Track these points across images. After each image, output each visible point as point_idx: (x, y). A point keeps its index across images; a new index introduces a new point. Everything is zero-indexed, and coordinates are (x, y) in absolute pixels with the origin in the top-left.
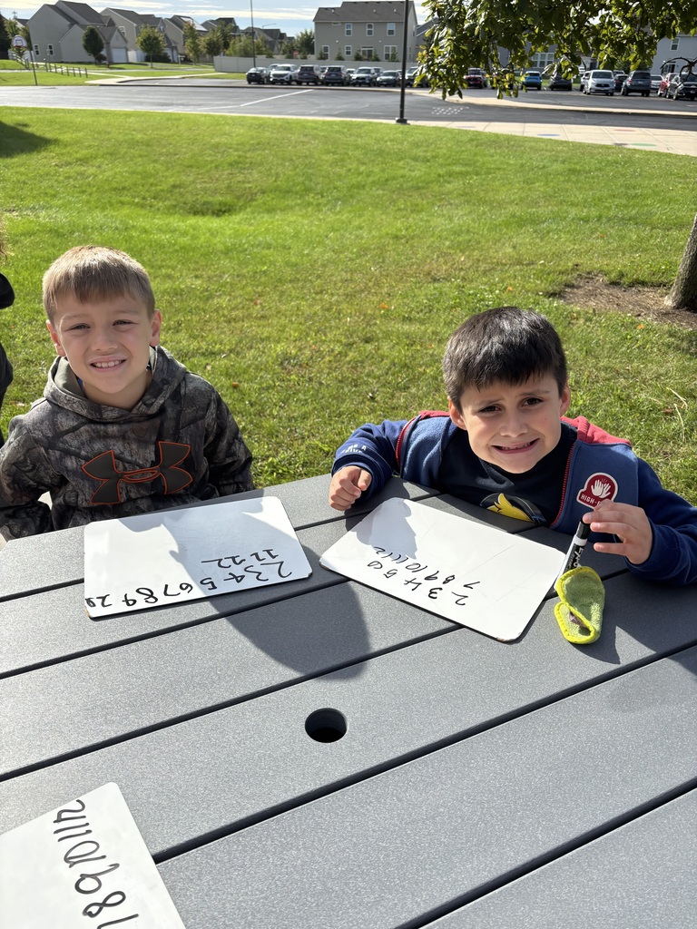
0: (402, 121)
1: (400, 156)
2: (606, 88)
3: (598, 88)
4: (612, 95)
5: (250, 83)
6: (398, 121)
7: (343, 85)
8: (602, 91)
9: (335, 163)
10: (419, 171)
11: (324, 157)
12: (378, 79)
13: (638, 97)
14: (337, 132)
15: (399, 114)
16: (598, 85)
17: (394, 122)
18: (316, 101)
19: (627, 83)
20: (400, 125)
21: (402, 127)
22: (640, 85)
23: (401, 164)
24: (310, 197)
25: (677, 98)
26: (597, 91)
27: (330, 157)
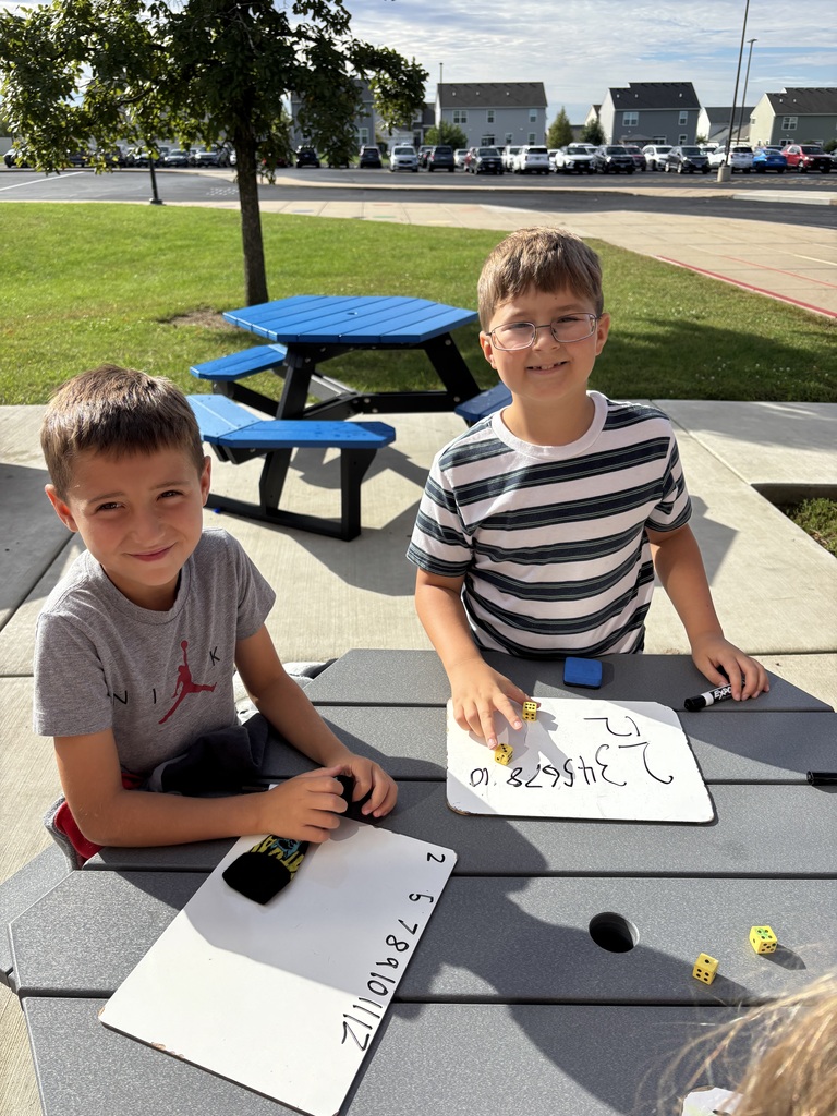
0: (157, 201)
1: (129, 235)
2: (410, 165)
3: (402, 165)
4: (415, 171)
5: (9, 166)
6: (153, 202)
7: (125, 167)
8: (406, 168)
9: (60, 243)
10: (145, 245)
11: (48, 238)
12: (166, 159)
13: (444, 173)
14: (76, 214)
15: (152, 195)
16: (401, 162)
17: (147, 203)
18: (83, 185)
19: (431, 159)
20: (154, 205)
21: (155, 207)
22: (443, 161)
23: (128, 241)
24: (22, 275)
25: (479, 173)
26: (401, 168)
27: (57, 237)
